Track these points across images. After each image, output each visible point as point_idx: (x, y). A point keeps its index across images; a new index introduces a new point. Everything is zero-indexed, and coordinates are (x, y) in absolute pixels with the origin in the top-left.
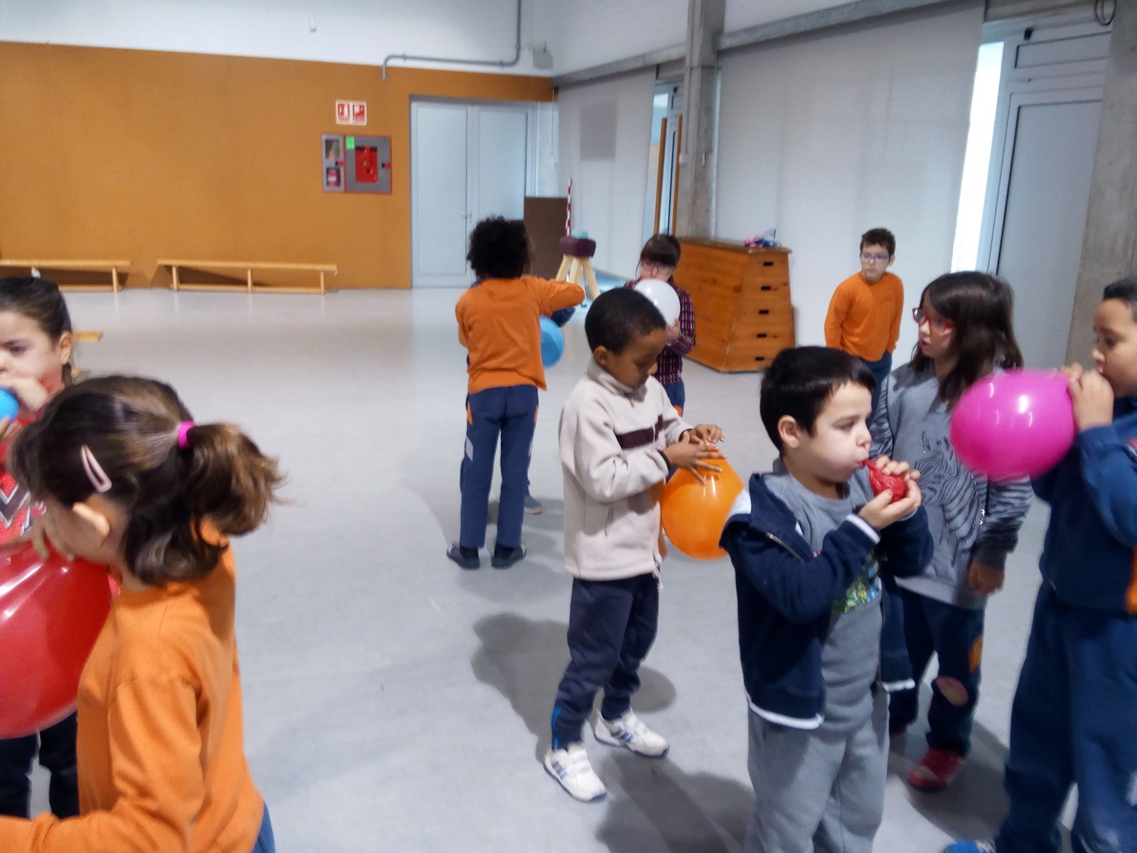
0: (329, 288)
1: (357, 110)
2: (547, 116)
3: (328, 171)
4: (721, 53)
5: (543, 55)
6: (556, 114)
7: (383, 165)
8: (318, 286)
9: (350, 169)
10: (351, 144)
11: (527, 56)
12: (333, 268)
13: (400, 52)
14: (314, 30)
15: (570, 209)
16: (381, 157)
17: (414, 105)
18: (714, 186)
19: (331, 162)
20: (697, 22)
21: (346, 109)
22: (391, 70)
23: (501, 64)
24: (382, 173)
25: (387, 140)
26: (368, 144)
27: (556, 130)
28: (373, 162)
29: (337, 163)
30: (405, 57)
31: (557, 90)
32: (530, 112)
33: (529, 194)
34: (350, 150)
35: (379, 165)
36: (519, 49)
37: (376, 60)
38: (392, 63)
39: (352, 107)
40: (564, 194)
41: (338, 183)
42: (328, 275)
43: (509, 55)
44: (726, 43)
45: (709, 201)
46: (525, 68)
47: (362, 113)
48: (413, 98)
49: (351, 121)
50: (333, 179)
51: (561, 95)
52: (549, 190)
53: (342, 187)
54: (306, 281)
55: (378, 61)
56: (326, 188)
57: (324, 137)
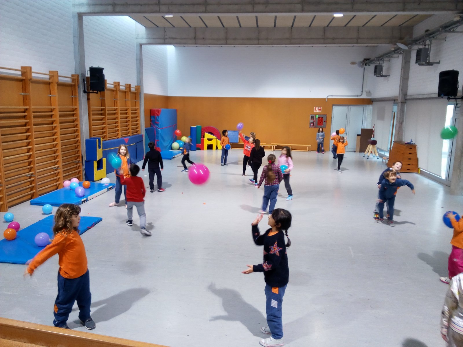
0: (309, 151)
1: (319, 109)
2: (369, 109)
3: (311, 123)
4: (406, 100)
5: (369, 93)
6: (372, 107)
7: (325, 121)
8: (306, 150)
9: (316, 123)
10: (317, 117)
11: (364, 94)
12: (310, 146)
13: (331, 95)
14: (311, 91)
15: (374, 132)
16: (324, 120)
17: (333, 107)
18: (404, 129)
19: (312, 121)
20: (400, 93)
21: (316, 109)
22: (328, 99)
23: (357, 96)
24: (324, 123)
25: (326, 115)
26: (321, 116)
27: (372, 111)
28: (322, 121)
29: (313, 121)
30: (332, 96)
31: (372, 102)
32: (365, 107)
33: (363, 128)
34: (317, 118)
35: (324, 121)
36: (362, 92)
37: (325, 97)
38: (329, 97)
39: (318, 108)
40: (372, 128)
41: (313, 126)
42: (309, 147)
43: (359, 94)
44: (408, 98)
45: (403, 133)
46: (364, 96)
47: (320, 109)
48: (333, 105)
49: (318, 111)
50: (312, 125)
51: (374, 103)
52: (369, 127)
53: (314, 127)
54: (304, 149)
55: (326, 97)
56: (310, 127)
57: (311, 115)
